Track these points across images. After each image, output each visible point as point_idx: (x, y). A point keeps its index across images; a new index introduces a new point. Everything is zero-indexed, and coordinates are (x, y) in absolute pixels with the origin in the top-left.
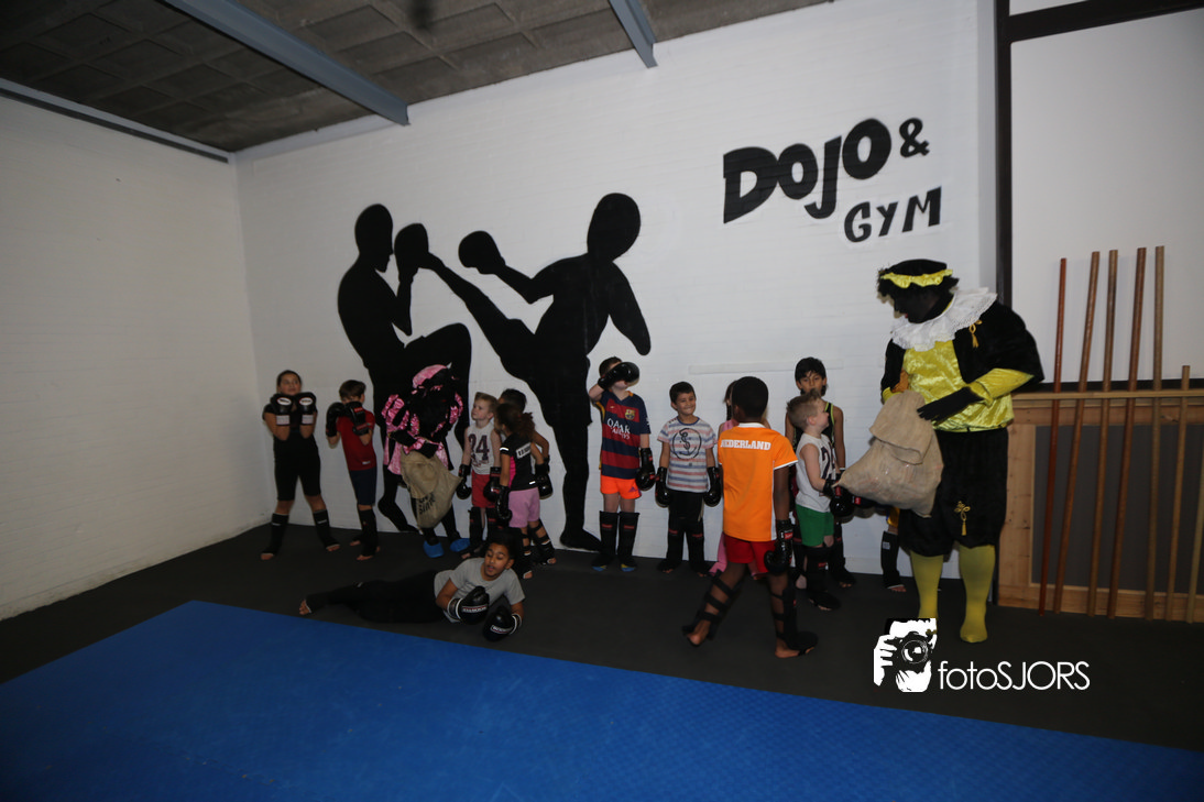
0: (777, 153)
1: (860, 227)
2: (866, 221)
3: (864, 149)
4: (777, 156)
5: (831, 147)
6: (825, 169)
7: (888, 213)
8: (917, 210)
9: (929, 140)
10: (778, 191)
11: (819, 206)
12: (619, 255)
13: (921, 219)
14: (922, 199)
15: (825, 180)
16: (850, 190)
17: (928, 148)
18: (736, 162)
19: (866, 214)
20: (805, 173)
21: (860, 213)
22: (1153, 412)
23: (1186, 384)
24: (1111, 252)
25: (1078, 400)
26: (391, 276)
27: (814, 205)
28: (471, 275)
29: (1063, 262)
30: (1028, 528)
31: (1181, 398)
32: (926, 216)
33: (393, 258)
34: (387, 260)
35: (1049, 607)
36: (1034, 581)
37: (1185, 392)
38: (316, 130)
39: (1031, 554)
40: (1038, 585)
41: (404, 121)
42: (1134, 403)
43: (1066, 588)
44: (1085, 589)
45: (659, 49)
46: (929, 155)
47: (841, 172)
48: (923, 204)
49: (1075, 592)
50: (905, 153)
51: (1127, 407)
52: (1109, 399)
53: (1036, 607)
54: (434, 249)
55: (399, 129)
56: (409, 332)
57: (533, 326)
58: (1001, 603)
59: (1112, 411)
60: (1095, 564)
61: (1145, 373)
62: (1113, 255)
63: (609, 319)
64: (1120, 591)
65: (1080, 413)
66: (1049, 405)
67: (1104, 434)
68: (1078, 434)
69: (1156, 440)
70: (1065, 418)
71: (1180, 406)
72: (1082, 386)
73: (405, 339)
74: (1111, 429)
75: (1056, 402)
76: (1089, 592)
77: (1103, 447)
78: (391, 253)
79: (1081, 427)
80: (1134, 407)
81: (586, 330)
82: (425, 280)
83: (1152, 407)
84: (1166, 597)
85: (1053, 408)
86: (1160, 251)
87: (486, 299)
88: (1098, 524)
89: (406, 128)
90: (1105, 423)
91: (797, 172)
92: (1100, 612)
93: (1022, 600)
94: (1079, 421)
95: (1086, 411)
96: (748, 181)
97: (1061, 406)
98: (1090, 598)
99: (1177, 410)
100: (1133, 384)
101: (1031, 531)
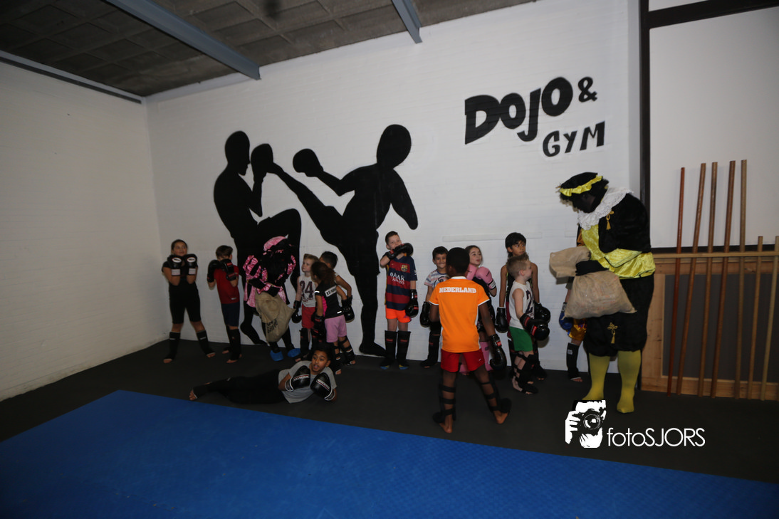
0: (499, 98)
1: (553, 147)
2: (557, 143)
3: (556, 97)
4: (500, 101)
5: (534, 96)
6: (531, 110)
7: (571, 138)
8: (589, 136)
9: (597, 91)
10: (500, 123)
11: (526, 133)
12: (397, 165)
13: (592, 142)
14: (593, 129)
15: (531, 117)
16: (546, 123)
17: (596, 96)
18: (473, 104)
19: (557, 139)
20: (517, 112)
21: (553, 138)
22: (740, 266)
23: (760, 248)
24: (713, 163)
25: (692, 258)
26: (249, 178)
27: (523, 132)
28: (301, 177)
29: (683, 170)
30: (660, 340)
31: (757, 257)
32: (595, 140)
33: (250, 166)
34: (247, 167)
35: (673, 391)
36: (664, 374)
37: (760, 253)
38: (199, 82)
39: (662, 356)
40: (667, 377)
41: (257, 77)
42: (728, 260)
43: (684, 378)
44: (696, 379)
45: (423, 31)
46: (596, 101)
47: (541, 111)
48: (593, 133)
49: (690, 381)
50: (581, 99)
51: (723, 263)
52: (712, 258)
53: (666, 391)
54: (277, 160)
55: (253, 82)
56: (260, 214)
57: (341, 211)
58: (643, 389)
59: (714, 265)
60: (703, 363)
61: (735, 241)
62: (715, 165)
63: (391, 206)
64: (719, 381)
65: (693, 267)
66: (674, 261)
67: (709, 280)
68: (692, 280)
69: (742, 283)
70: (684, 269)
71: (756, 262)
72: (695, 249)
73: (258, 219)
74: (713, 277)
75: (678, 260)
76: (699, 381)
77: (708, 288)
78: (249, 163)
79: (694, 276)
80: (728, 263)
81: (376, 213)
82: (271, 180)
83: (739, 263)
84: (747, 384)
85: (676, 264)
86: (744, 163)
87: (311, 193)
88: (705, 337)
89: (258, 82)
90: (709, 273)
91: (513, 111)
92: (706, 393)
93: (657, 387)
94: (693, 272)
95: (697, 265)
96: (481, 117)
97: (681, 262)
98: (699, 385)
99: (755, 264)
100: (727, 248)
101: (662, 342)
